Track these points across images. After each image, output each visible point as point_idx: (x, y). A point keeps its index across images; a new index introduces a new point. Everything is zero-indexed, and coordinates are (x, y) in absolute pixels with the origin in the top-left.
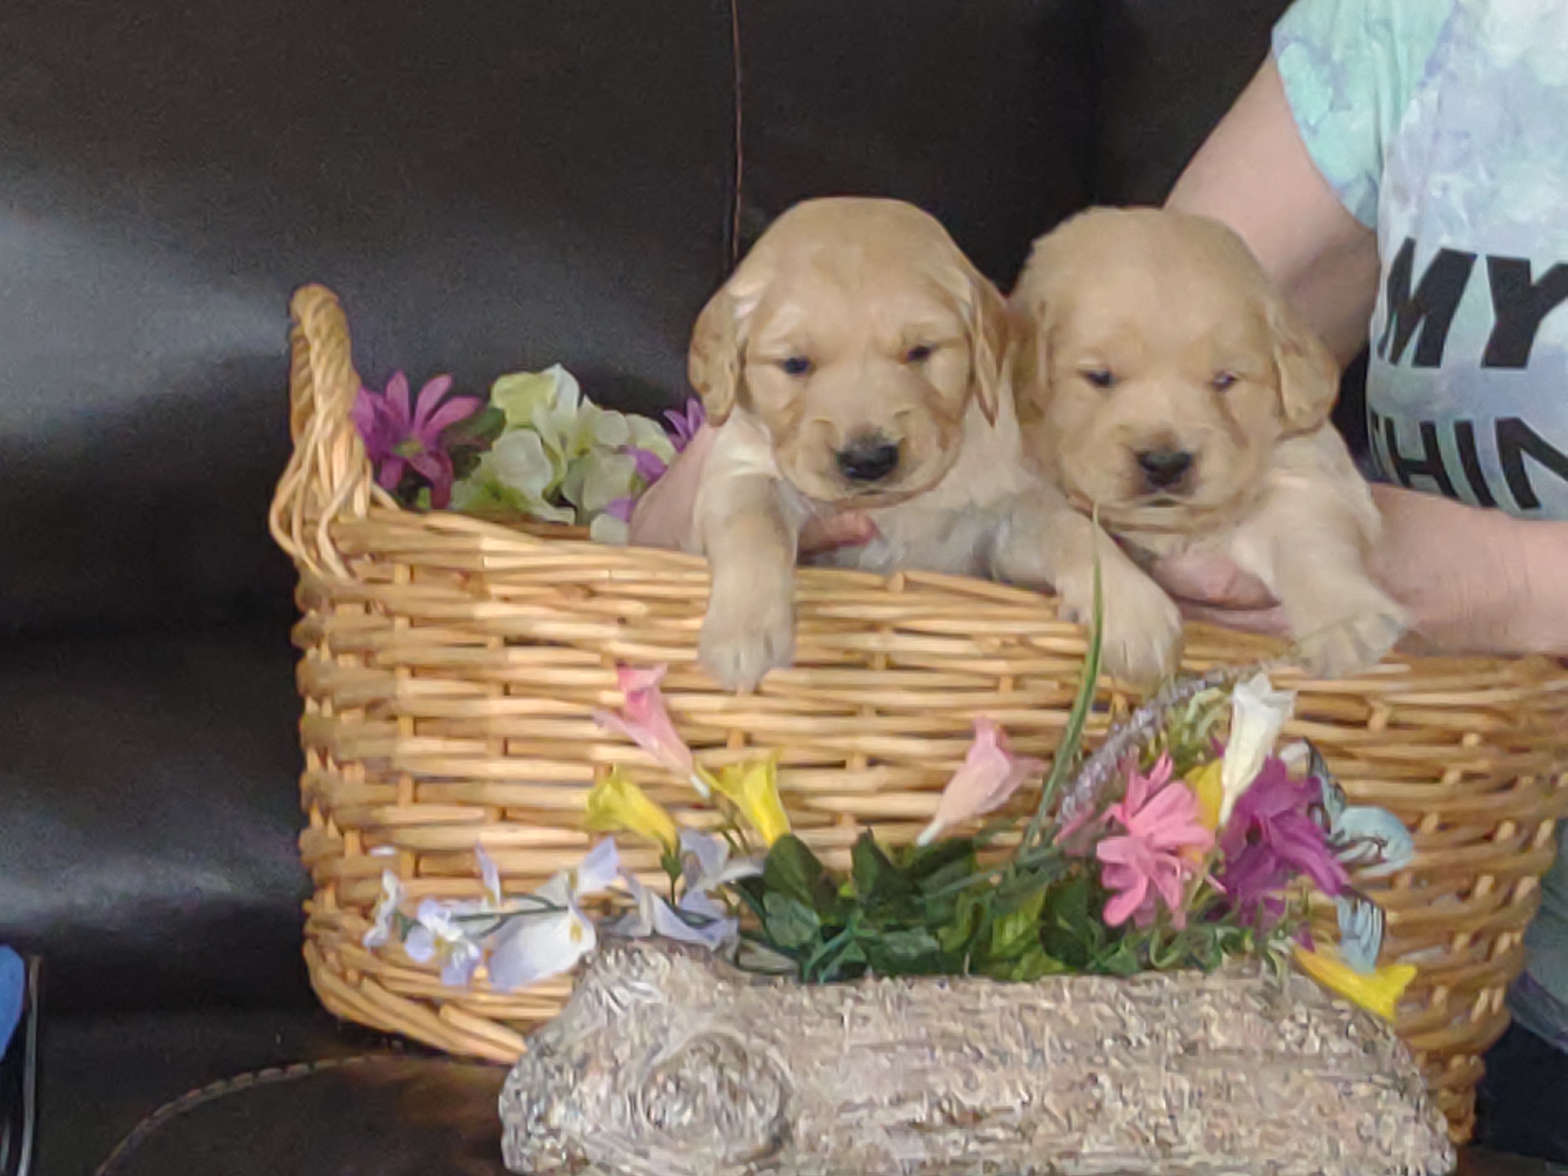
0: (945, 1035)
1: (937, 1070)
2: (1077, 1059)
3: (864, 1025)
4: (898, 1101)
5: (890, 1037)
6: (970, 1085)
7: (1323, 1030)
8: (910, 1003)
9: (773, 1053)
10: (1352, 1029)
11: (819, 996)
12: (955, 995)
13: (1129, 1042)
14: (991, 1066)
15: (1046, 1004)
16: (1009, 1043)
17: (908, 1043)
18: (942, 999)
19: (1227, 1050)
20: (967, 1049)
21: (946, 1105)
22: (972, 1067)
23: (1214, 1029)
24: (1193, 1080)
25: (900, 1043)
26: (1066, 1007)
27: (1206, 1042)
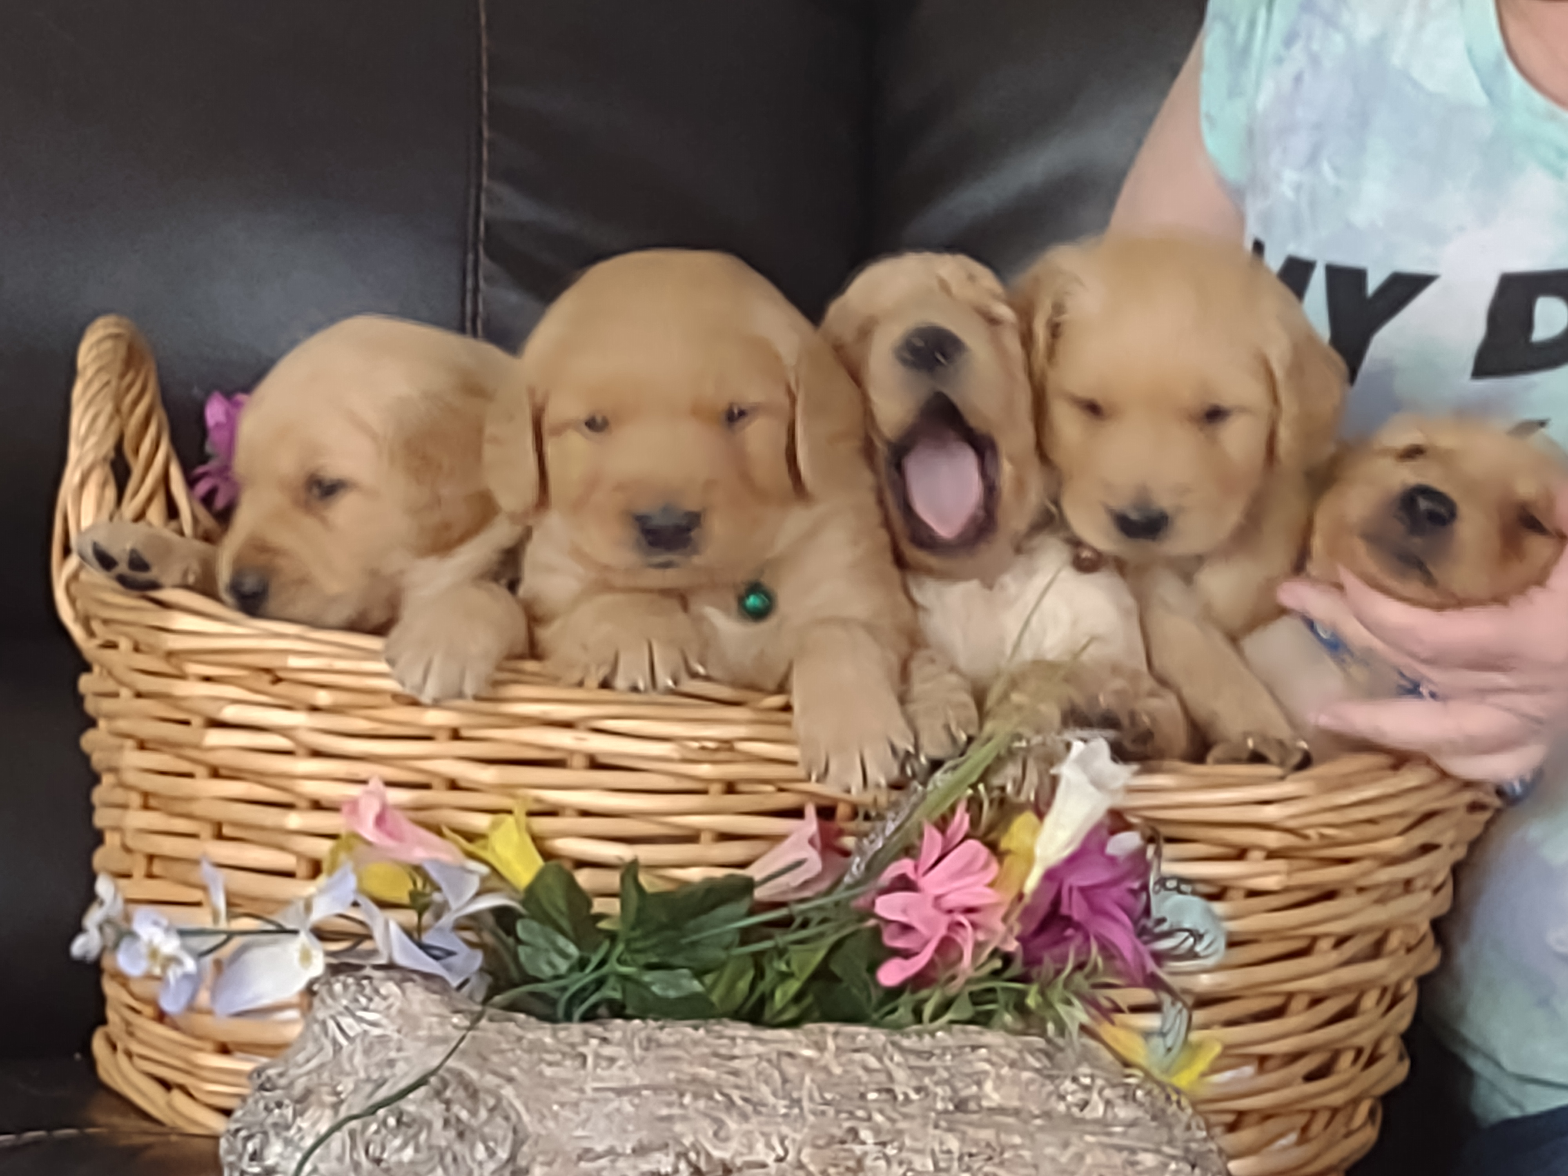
0: (695, 1079)
1: (684, 1118)
2: (838, 1112)
3: (609, 1067)
4: (640, 1151)
5: (637, 1081)
6: (720, 1135)
7: (1108, 1093)
8: (660, 1045)
9: (508, 1091)
10: (1139, 1093)
11: (562, 1034)
12: (710, 1040)
13: (895, 1098)
14: (745, 1117)
15: (808, 1053)
16: (765, 1091)
17: (656, 1089)
18: (696, 1043)
19: (1001, 1110)
20: (718, 1097)
21: (692, 1156)
22: (723, 1116)
23: (988, 1086)
24: (963, 1140)
25: (646, 1087)
26: (828, 1057)
27: (978, 1098)
